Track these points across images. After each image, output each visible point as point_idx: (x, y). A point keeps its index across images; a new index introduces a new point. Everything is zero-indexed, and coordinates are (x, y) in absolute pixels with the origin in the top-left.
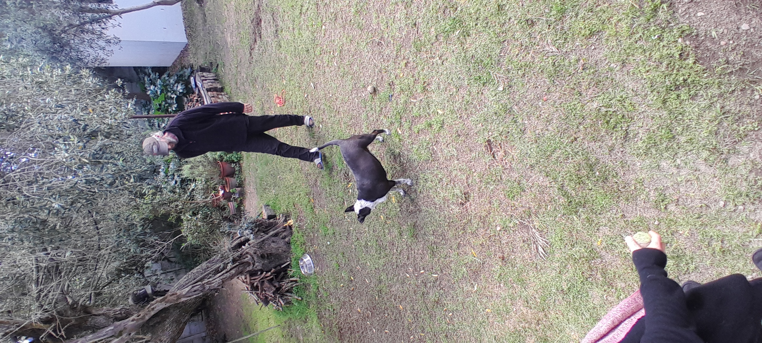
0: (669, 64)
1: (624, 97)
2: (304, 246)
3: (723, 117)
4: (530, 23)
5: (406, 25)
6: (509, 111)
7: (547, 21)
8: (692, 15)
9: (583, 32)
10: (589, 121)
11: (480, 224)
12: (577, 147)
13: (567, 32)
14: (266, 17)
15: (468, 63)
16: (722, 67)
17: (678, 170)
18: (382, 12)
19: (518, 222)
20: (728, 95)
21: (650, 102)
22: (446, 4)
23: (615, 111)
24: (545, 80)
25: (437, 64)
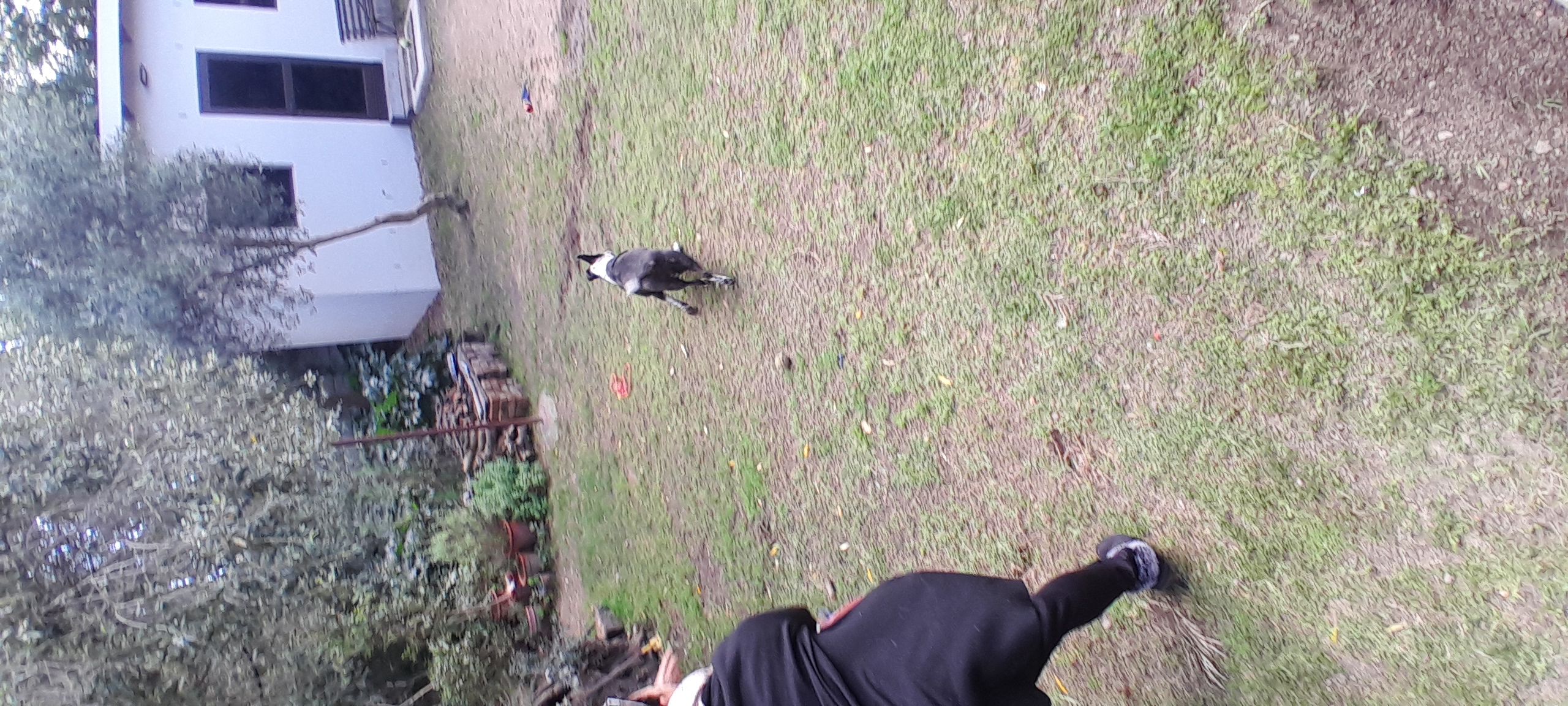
0: (1400, 241)
1: (1321, 316)
3: (1536, 334)
4: (1100, 191)
5: (857, 218)
6: (1087, 367)
7: (1134, 184)
8: (1428, 139)
9: (1210, 197)
10: (1258, 372)
13: (1179, 201)
14: (587, 230)
15: (988, 279)
16: (1512, 233)
17: (1469, 458)
19: (1146, 606)
20: (1537, 289)
21: (1379, 322)
22: (931, 172)
23: (1308, 348)
24: (1150, 299)
25: (927, 288)
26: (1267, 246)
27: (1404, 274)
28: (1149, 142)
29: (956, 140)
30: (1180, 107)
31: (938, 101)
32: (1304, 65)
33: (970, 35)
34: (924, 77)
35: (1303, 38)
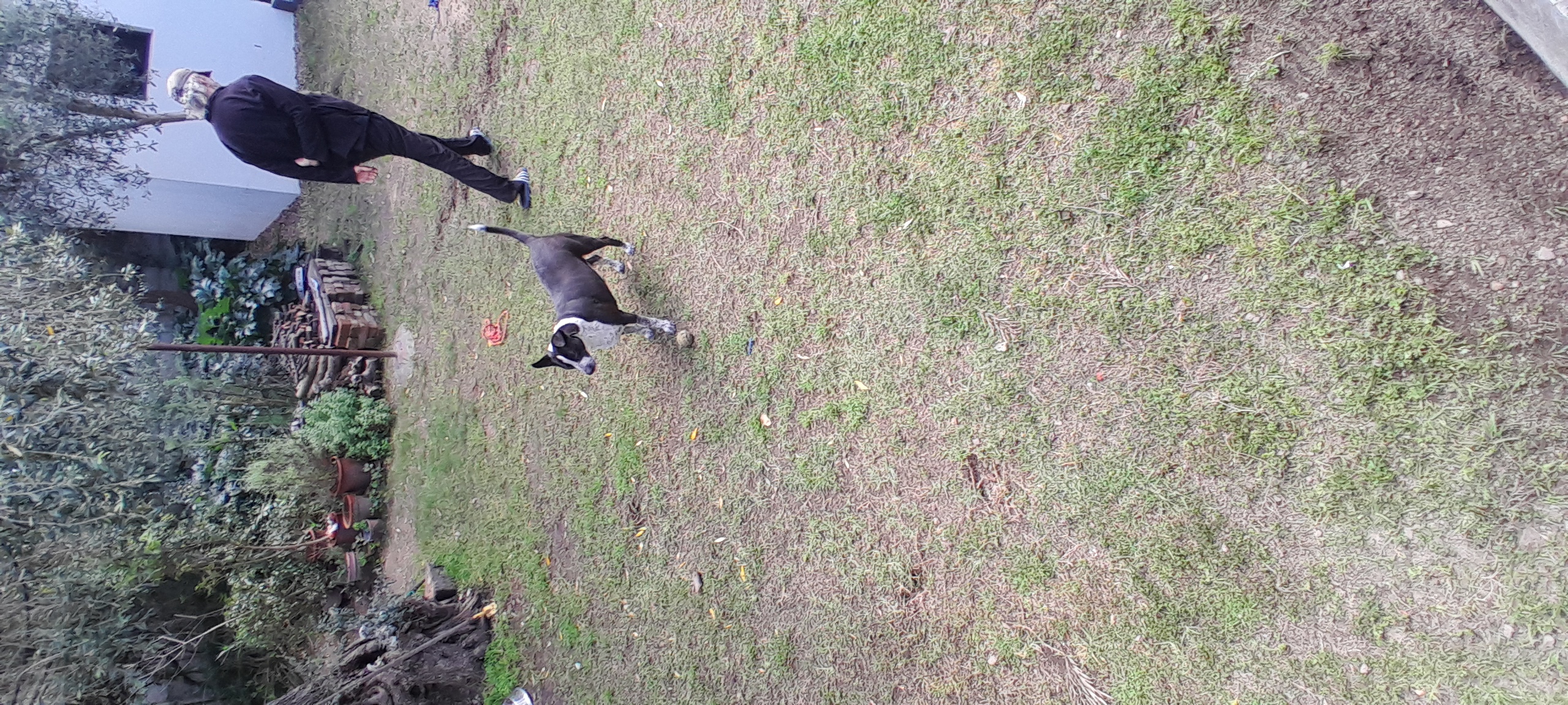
0: (1378, 323)
1: (1278, 386)
2: (517, 670)
3: (1502, 440)
4: (1066, 216)
5: (795, 199)
6: (1019, 397)
7: (1105, 216)
8: (1425, 224)
9: (1184, 244)
10: (1200, 431)
11: (949, 646)
12: (1176, 485)
13: (1149, 242)
15: (928, 288)
16: (1499, 334)
17: (1408, 552)
18: (742, 169)
19: (1037, 648)
20: (1512, 395)
22: (884, 166)
23: (1259, 415)
24: (1098, 337)
25: (859, 286)
26: (1233, 304)
27: (1375, 357)
28: (1128, 176)
29: (917, 136)
30: (1168, 145)
31: (905, 92)
32: (1310, 125)
33: (952, 28)
34: (894, 63)
35: (1313, 98)
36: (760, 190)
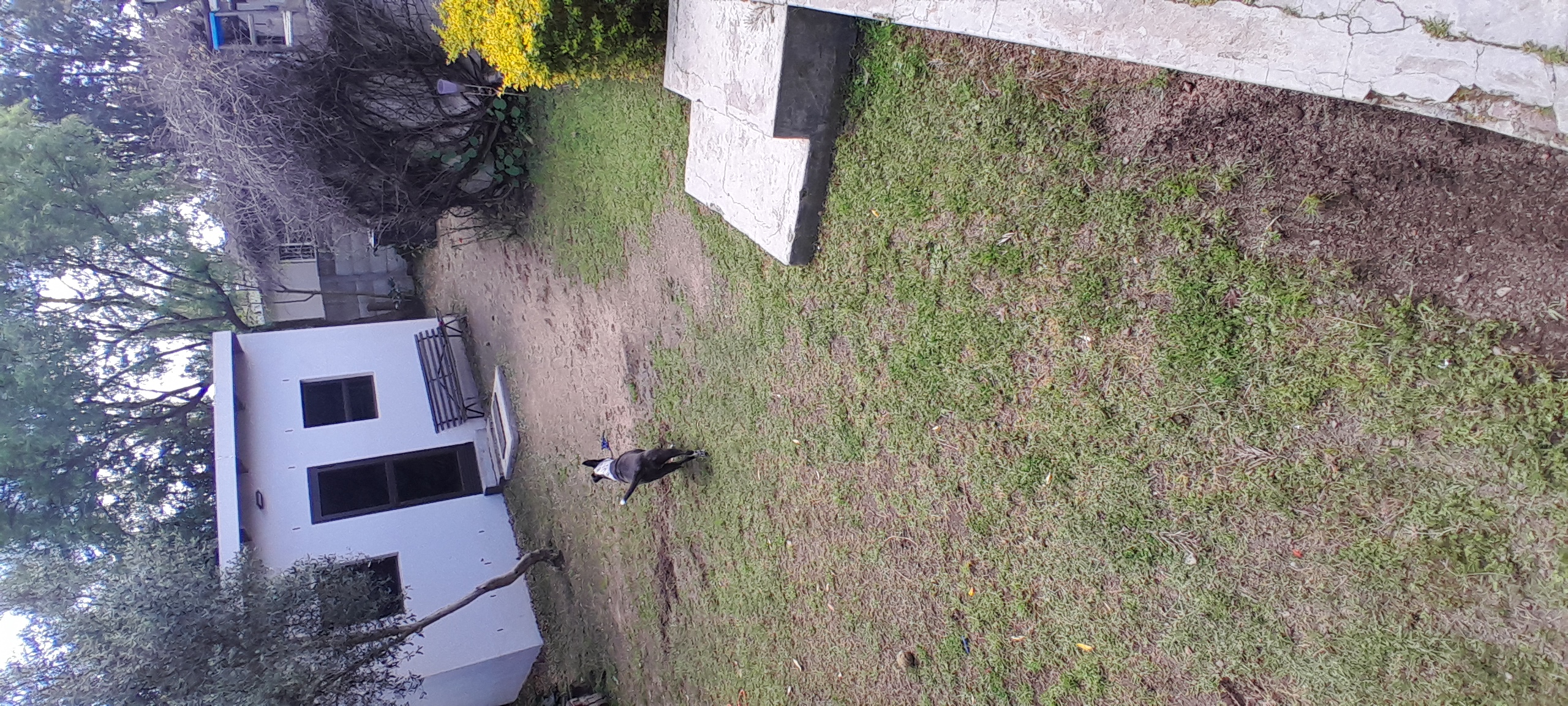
1: (1460, 495)
4: (1180, 420)
5: (943, 494)
6: (1233, 602)
7: (1212, 407)
8: (1488, 299)
9: (1295, 403)
10: (1420, 568)
13: (1264, 414)
14: (679, 557)
15: (1096, 529)
18: (889, 485)
21: (1520, 486)
22: (1004, 437)
23: (1461, 530)
24: (1274, 516)
25: (1035, 550)
26: (1374, 437)
27: (1524, 433)
28: (1211, 366)
29: (1019, 402)
30: (1229, 328)
31: (990, 371)
32: (1334, 264)
33: (1003, 309)
34: (971, 353)
35: (1324, 242)
36: (912, 497)
